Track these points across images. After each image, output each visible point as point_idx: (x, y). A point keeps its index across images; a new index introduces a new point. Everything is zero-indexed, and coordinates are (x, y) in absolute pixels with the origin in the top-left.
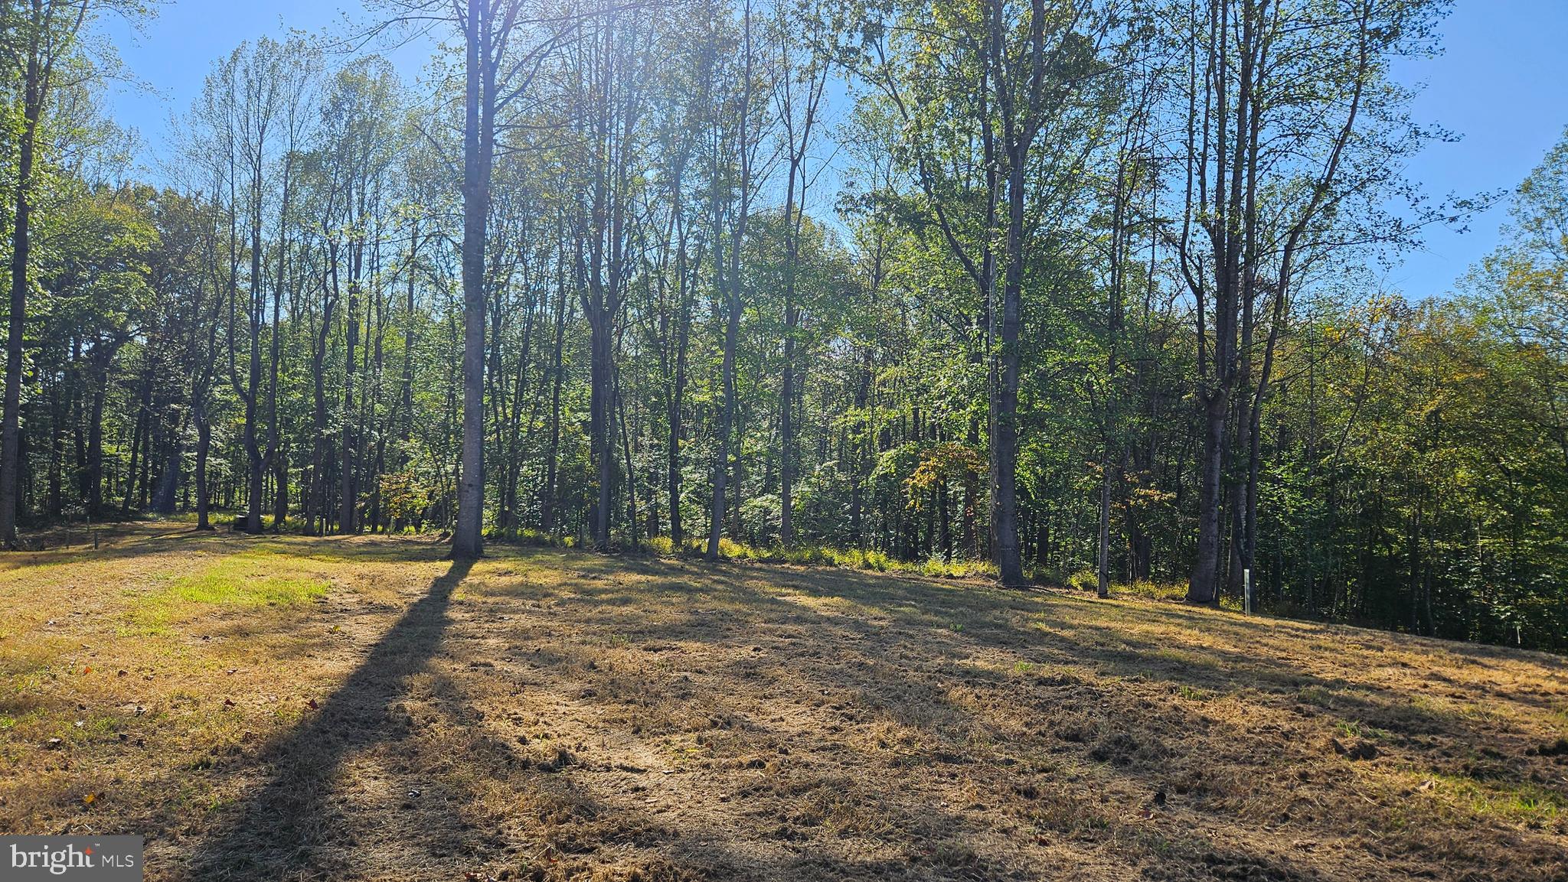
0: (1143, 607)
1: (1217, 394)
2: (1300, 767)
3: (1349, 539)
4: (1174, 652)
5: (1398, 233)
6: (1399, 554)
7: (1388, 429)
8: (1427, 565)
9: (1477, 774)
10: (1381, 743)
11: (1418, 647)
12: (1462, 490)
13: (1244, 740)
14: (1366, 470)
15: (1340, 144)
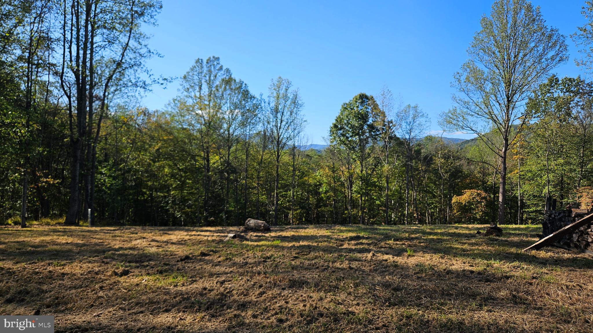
0: (43, 230)
1: (78, 140)
2: (100, 285)
3: (130, 194)
4: (55, 247)
5: (145, 86)
6: (147, 198)
7: (143, 155)
8: (156, 202)
9: (161, 272)
10: (131, 269)
11: (149, 231)
12: (167, 175)
13: (79, 278)
14: (136, 169)
15: (125, 49)
